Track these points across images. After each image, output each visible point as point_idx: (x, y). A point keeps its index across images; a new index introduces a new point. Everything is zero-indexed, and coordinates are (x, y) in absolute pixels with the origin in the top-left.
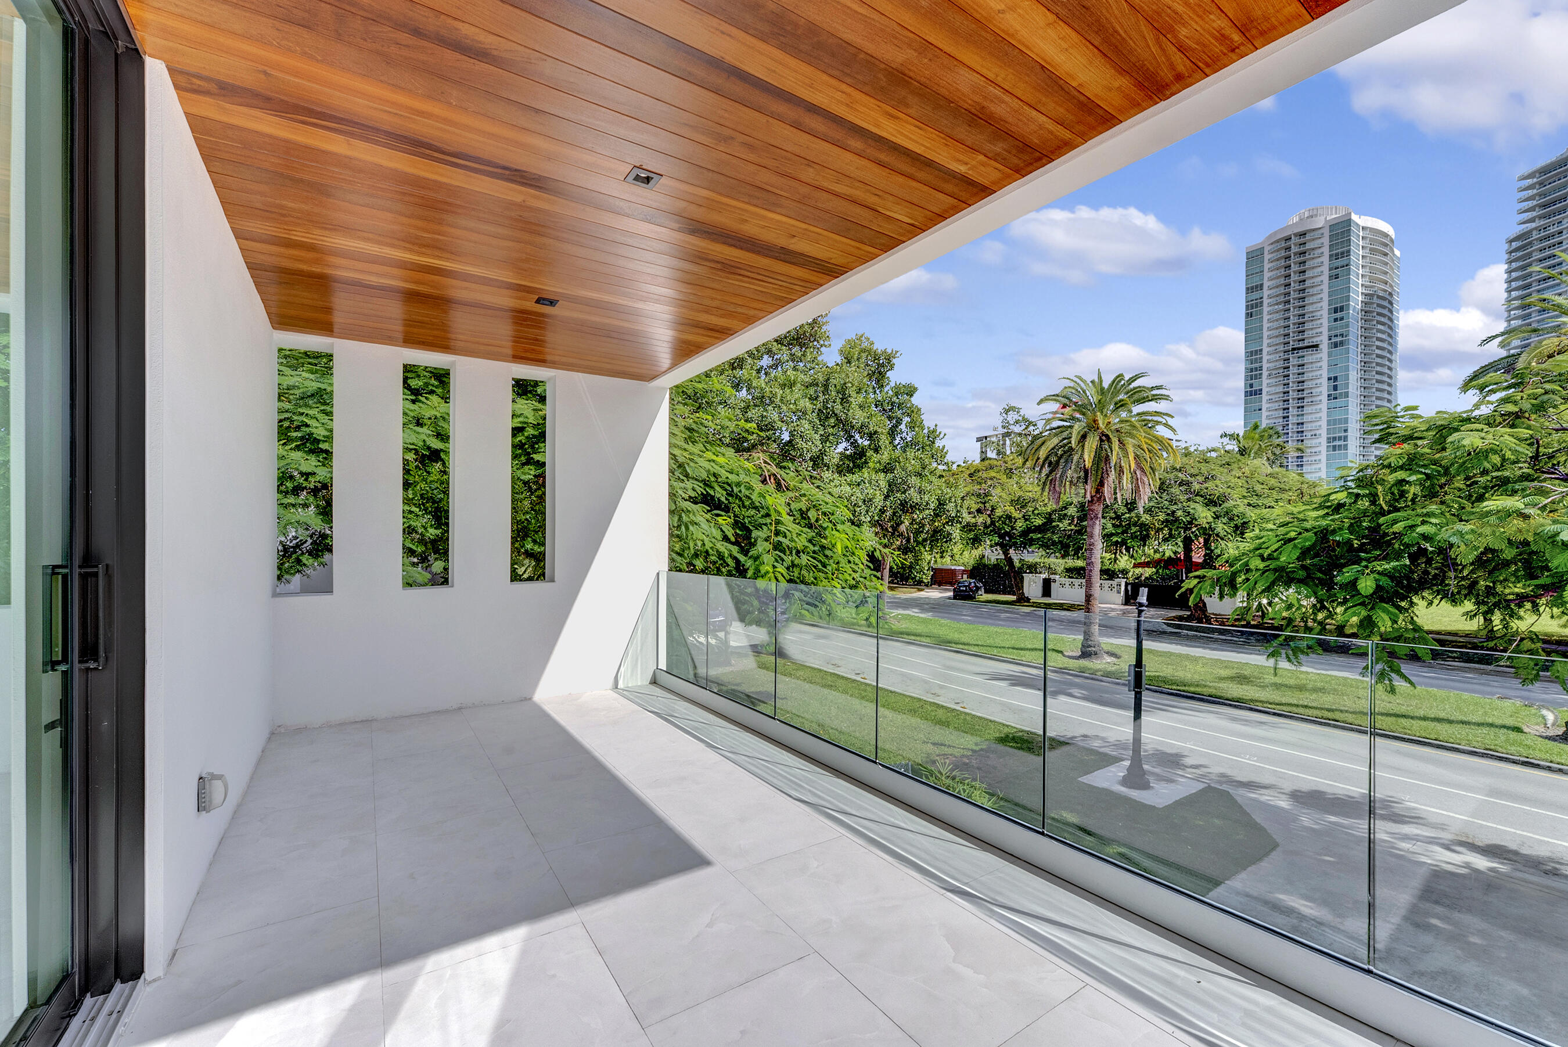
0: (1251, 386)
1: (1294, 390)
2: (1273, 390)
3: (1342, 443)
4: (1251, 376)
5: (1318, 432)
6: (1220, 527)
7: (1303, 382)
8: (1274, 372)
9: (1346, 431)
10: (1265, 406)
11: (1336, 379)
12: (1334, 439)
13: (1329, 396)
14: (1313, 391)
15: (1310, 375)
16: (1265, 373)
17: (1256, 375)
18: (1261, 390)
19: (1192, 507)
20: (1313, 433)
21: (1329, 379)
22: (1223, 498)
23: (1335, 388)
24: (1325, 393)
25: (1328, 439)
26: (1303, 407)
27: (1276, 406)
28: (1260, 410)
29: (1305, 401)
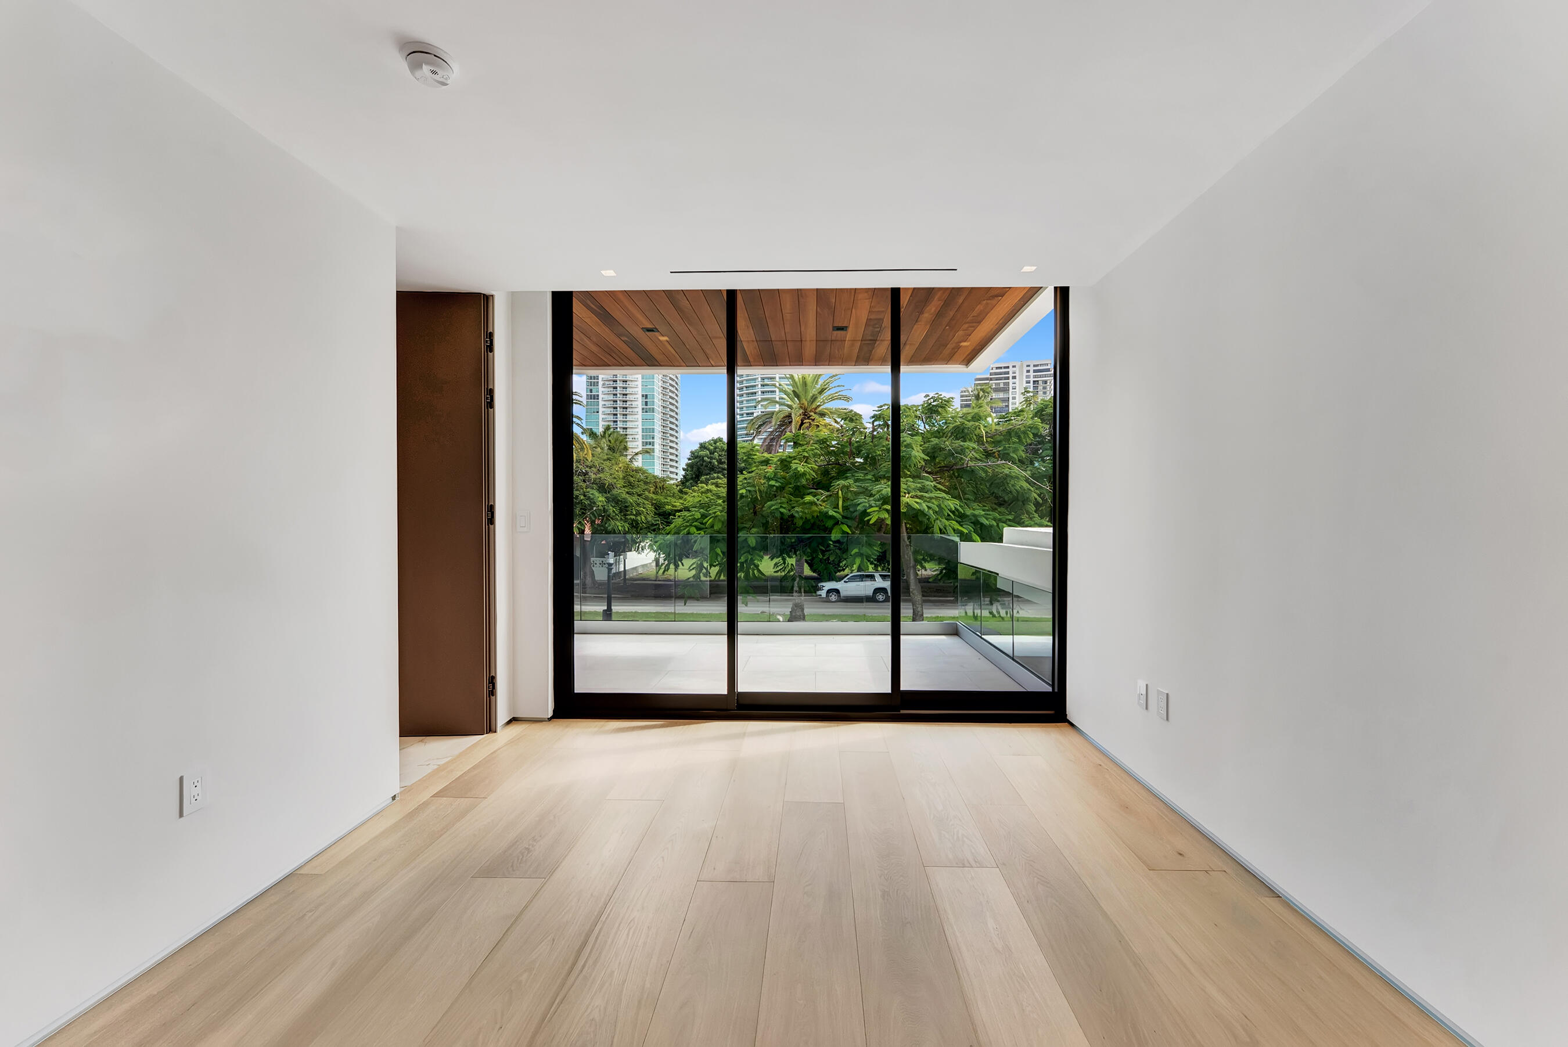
0: (591, 391)
1: (620, 400)
2: (607, 397)
3: (650, 447)
4: (591, 382)
5: (636, 437)
6: (611, 509)
7: (626, 395)
8: (607, 383)
9: (653, 438)
10: (601, 410)
11: (646, 395)
12: (646, 443)
13: (643, 409)
14: (633, 403)
15: (631, 390)
16: (601, 383)
17: (594, 382)
18: (598, 396)
19: (591, 493)
20: (633, 437)
21: (643, 396)
22: (612, 486)
23: (646, 405)
24: (640, 407)
25: (643, 442)
26: (626, 415)
27: (608, 411)
28: (598, 412)
29: (628, 410)
